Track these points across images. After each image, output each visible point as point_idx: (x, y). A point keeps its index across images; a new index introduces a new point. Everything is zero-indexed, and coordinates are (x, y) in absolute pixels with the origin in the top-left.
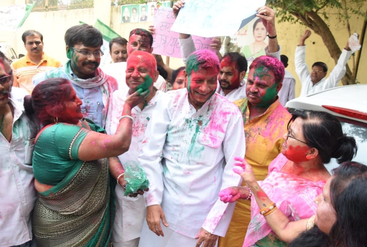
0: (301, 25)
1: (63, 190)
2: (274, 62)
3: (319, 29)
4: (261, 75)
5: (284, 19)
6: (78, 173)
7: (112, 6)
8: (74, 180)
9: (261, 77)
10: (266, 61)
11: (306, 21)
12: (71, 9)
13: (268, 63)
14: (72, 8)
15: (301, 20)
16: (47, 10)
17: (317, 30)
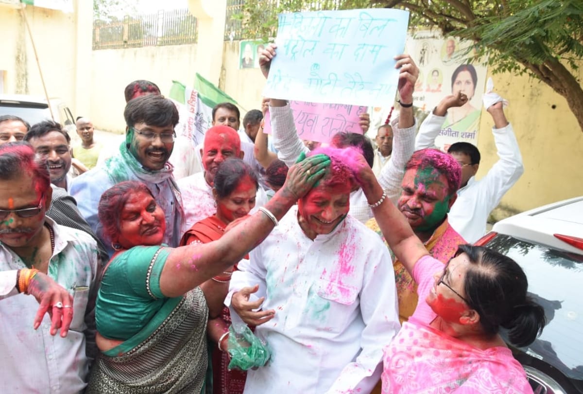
0: (531, 78)
1: (139, 348)
2: (448, 161)
3: (562, 86)
4: (428, 181)
5: (504, 67)
6: (164, 323)
7: (226, 42)
8: (157, 332)
9: (427, 184)
10: (435, 159)
11: (540, 72)
12: (162, 45)
13: (439, 162)
14: (164, 43)
15: (532, 71)
16: (125, 46)
17: (558, 86)
